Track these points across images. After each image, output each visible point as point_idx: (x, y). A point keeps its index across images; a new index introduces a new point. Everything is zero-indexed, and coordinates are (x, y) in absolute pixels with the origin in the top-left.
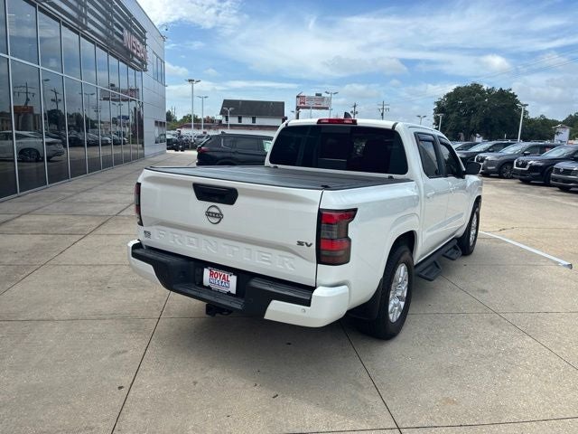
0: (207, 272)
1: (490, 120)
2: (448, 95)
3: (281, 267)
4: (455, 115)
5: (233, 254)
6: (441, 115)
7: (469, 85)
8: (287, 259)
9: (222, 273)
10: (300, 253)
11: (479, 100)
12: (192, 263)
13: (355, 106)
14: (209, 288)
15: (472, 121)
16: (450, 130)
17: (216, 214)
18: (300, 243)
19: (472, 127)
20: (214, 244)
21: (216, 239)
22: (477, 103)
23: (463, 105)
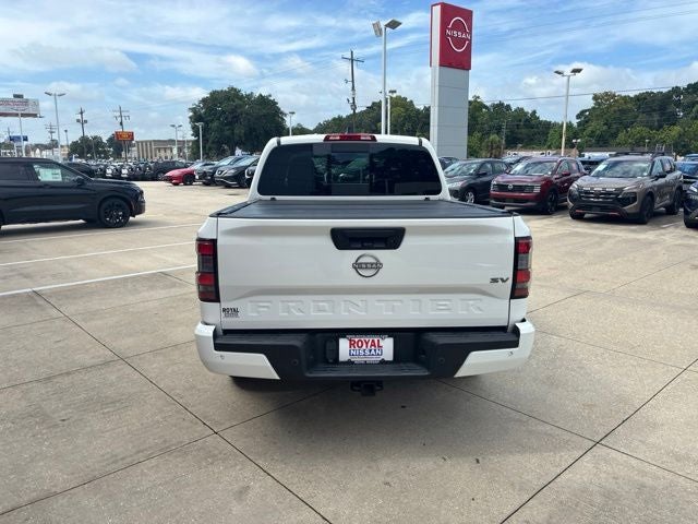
0: (344, 344)
1: (255, 129)
2: (204, 101)
3: (464, 312)
4: (216, 124)
5: (393, 311)
6: (200, 125)
7: (226, 89)
8: (471, 302)
9: (369, 339)
10: (492, 292)
11: (241, 106)
12: (318, 335)
13: (82, 113)
14: (349, 363)
15: (237, 131)
16: (213, 142)
17: (372, 264)
18: (494, 280)
19: (237, 138)
20: (360, 304)
21: (364, 297)
22: (239, 111)
23: (223, 112)
